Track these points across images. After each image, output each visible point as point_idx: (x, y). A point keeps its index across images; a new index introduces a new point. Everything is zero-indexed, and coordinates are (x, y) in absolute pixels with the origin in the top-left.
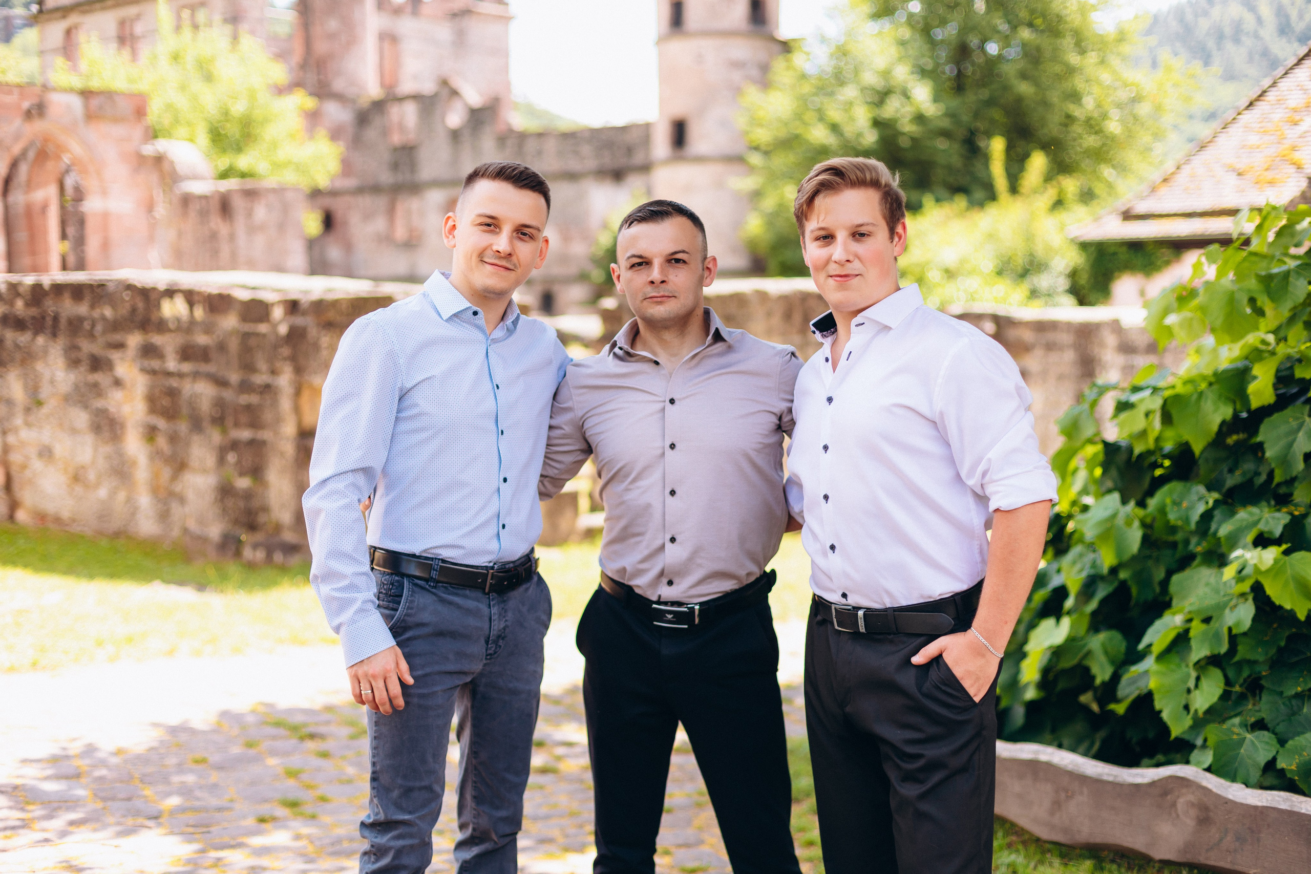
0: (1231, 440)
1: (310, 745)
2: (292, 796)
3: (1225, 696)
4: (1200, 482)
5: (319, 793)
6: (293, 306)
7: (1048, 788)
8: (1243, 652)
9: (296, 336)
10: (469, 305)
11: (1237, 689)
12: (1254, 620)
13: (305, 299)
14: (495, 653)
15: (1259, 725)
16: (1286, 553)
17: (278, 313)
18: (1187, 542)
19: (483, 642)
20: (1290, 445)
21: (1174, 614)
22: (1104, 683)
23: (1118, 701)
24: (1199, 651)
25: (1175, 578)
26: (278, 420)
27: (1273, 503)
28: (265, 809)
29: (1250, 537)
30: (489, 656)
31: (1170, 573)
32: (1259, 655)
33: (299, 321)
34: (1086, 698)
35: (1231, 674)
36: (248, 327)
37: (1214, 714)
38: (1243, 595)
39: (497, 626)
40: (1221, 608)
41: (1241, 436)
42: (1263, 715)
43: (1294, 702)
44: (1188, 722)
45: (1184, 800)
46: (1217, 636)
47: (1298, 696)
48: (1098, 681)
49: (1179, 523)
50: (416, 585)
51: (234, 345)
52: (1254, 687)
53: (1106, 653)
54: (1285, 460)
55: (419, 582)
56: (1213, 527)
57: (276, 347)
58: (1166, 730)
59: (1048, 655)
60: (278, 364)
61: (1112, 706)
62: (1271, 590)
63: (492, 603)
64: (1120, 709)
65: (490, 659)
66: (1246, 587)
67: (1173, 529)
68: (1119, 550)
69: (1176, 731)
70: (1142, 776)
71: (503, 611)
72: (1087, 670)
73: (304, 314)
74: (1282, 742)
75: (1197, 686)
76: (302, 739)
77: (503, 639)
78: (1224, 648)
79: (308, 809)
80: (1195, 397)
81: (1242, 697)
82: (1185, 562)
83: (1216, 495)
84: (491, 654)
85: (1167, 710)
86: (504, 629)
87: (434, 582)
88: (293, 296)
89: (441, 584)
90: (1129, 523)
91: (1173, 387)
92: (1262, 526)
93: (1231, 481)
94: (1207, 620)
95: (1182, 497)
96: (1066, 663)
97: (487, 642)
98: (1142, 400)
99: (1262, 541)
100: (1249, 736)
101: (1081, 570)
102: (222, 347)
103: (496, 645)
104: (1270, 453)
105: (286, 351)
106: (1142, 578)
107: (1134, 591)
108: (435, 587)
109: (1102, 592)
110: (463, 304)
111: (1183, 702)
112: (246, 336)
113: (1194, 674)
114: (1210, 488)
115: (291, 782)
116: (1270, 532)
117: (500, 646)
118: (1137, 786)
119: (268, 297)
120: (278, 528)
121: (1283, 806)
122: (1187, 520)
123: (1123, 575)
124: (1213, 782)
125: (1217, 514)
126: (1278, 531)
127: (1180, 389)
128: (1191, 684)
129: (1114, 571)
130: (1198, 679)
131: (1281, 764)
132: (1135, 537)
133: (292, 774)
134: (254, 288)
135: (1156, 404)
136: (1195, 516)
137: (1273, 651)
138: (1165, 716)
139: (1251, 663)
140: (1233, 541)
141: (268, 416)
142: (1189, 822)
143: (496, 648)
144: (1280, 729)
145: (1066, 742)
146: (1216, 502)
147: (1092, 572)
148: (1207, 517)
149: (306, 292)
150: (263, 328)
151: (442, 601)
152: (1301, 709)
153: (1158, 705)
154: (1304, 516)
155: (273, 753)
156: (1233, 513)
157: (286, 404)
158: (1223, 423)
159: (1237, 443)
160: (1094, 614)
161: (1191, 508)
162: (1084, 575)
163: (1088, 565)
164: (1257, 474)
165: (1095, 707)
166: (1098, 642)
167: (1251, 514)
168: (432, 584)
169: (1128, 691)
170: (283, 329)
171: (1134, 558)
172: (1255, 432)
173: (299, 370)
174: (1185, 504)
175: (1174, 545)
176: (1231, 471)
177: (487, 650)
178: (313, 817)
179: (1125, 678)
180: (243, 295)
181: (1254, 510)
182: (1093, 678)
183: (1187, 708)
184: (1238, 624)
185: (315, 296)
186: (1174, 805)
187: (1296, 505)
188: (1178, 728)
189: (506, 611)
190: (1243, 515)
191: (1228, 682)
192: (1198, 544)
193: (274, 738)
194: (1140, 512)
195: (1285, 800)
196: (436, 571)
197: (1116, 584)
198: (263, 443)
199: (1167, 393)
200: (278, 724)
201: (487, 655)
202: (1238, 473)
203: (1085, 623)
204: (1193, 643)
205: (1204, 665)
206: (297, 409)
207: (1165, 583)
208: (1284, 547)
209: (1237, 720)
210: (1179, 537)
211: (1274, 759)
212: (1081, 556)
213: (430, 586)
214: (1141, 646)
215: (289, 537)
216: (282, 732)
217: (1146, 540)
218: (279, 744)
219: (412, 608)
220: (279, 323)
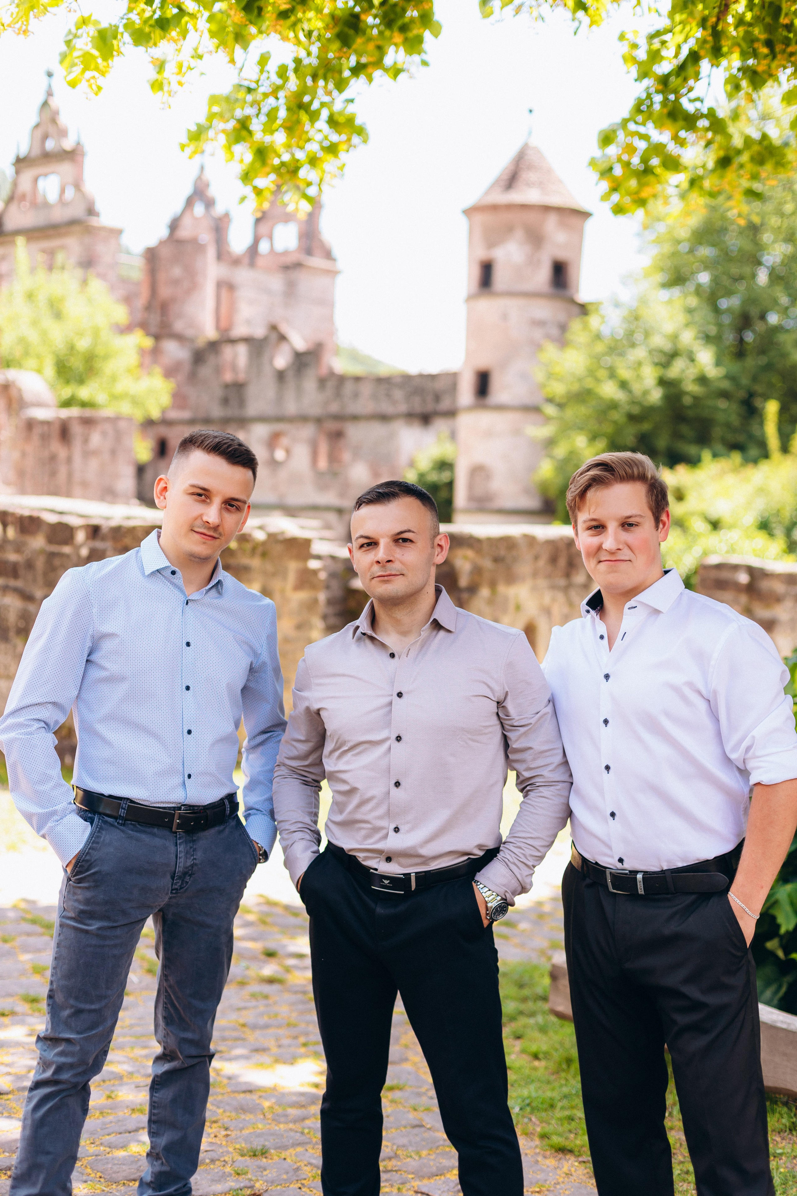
2: (34, 992)
6: (94, 531)
10: (167, 564)
13: (106, 525)
14: (181, 888)
17: (80, 536)
19: (169, 877)
22: (787, 932)
30: (175, 891)
33: (98, 544)
34: (771, 946)
36: (54, 548)
39: (182, 864)
48: (783, 930)
50: (106, 822)
51: (40, 563)
53: (791, 902)
55: (109, 820)
63: (178, 842)
65: (176, 893)
71: (192, 850)
72: (773, 918)
73: (103, 539)
77: (190, 875)
84: (177, 889)
86: (192, 866)
87: (122, 820)
88: (95, 522)
89: (130, 822)
97: (173, 878)
102: (30, 565)
103: (183, 881)
108: (121, 824)
110: (163, 562)
112: (52, 555)
115: (36, 978)
117: (187, 883)
119: (73, 521)
134: (61, 513)
143: (182, 883)
149: (108, 519)
150: (67, 550)
151: (130, 837)
155: (26, 949)
165: (780, 954)
166: (783, 894)
168: (120, 822)
170: (84, 552)
177: (172, 885)
180: (52, 519)
182: (778, 927)
185: (114, 523)
189: (195, 850)
193: (29, 934)
196: (124, 809)
200: (34, 922)
201: (172, 890)
213: (118, 823)
219: (98, 843)
220: (81, 546)
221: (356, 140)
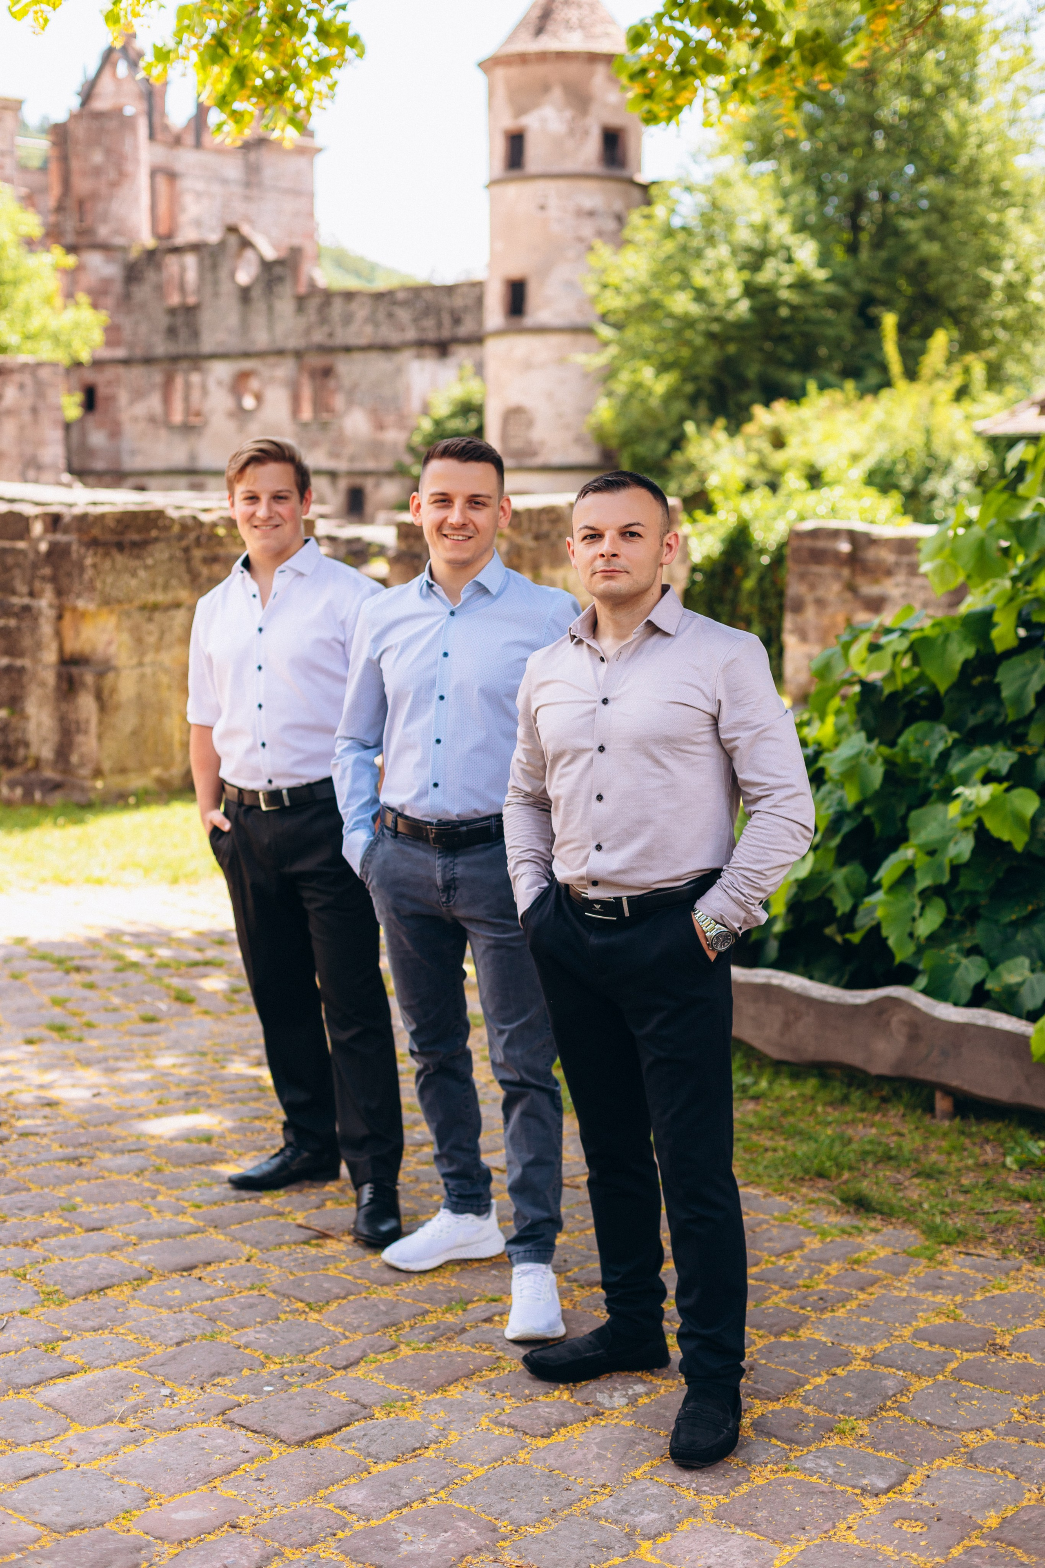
0: (977, 681)
1: (76, 977)
2: (59, 1021)
3: (947, 924)
4: (944, 722)
5: (84, 1019)
6: (54, 521)
7: (778, 1010)
8: (964, 882)
9: (57, 553)
11: (958, 917)
12: (974, 852)
13: (68, 513)
15: (973, 951)
16: (1007, 790)
17: (37, 528)
18: (927, 780)
20: (1024, 686)
21: (907, 848)
22: (844, 915)
23: (853, 930)
24: (923, 882)
25: (914, 814)
26: (39, 646)
27: (1009, 742)
28: (33, 1033)
29: (978, 774)
31: (910, 809)
32: (980, 886)
33: (60, 537)
34: (829, 931)
35: (954, 904)
36: (7, 544)
37: (934, 939)
38: (966, 829)
40: (945, 842)
41: (986, 678)
42: (977, 941)
43: (1009, 930)
44: (911, 948)
45: (897, 1020)
46: (940, 868)
47: (1013, 924)
48: (839, 913)
49: (920, 760)
52: (973, 916)
53: (848, 886)
54: (1018, 700)
56: (950, 764)
57: (35, 566)
58: (890, 955)
59: (794, 890)
60: (37, 585)
61: (848, 936)
62: (989, 824)
64: (856, 938)
66: (970, 821)
67: (916, 767)
68: (863, 787)
69: (900, 957)
70: (861, 997)
72: (830, 902)
73: (66, 531)
74: (993, 965)
75: (921, 915)
76: (67, 972)
78: (946, 879)
79: (75, 1033)
80: (941, 639)
81: (962, 926)
82: (923, 800)
83: (956, 735)
85: (892, 937)
88: (54, 510)
90: (872, 761)
91: (922, 630)
92: (992, 765)
93: (973, 721)
94: (932, 853)
95: (926, 735)
96: (810, 897)
98: (890, 643)
99: (987, 780)
100: (965, 961)
101: (828, 808)
104: (1005, 693)
105: (47, 571)
106: (884, 814)
107: (877, 827)
109: (847, 826)
111: (908, 930)
113: (919, 904)
114: (951, 728)
115: (57, 1010)
116: (998, 771)
118: (856, 1007)
119: (28, 510)
120: (38, 763)
121: (981, 1022)
122: (927, 758)
123: (867, 811)
124: (922, 1002)
125: (955, 753)
126: (1004, 770)
127: (929, 632)
128: (916, 912)
129: (859, 807)
130: (923, 908)
131: (989, 986)
132: (877, 774)
133: (57, 1002)
134: (12, 501)
135: (904, 644)
136: (935, 755)
137: (992, 883)
138: (891, 942)
139: (974, 894)
140: (964, 779)
141: (27, 642)
142: (901, 1039)
144: (994, 954)
145: (816, 974)
146: (956, 742)
147: (838, 808)
148: (945, 756)
149: (71, 506)
150: (21, 545)
152: (1015, 935)
153: (885, 932)
154: (1037, 755)
155: (40, 985)
156: (969, 751)
157: (46, 629)
158: (966, 663)
159: (982, 684)
160: (840, 848)
161: (933, 746)
162: (831, 811)
163: (835, 803)
164: (997, 714)
165: (838, 938)
166: (839, 876)
167: (984, 753)
169: (863, 922)
170: (43, 547)
171: (877, 793)
172: (994, 673)
173: (60, 593)
174: (927, 743)
175: (915, 782)
176: (974, 711)
178: (80, 1040)
179: (861, 909)
180: (1, 508)
181: (987, 749)
182: (835, 910)
183: (911, 935)
184: (958, 856)
185: (77, 511)
186: (888, 1023)
187: (1031, 745)
188: (902, 954)
190: (976, 754)
191: (950, 911)
192: (937, 782)
193: (40, 970)
194: (885, 750)
195: (983, 1016)
197: (860, 820)
198: (22, 670)
199: (914, 636)
200: (43, 958)
202: (980, 714)
203: (831, 858)
204: (918, 875)
205: (926, 895)
206: (58, 634)
207: (905, 818)
208: (1005, 785)
209: (954, 947)
210: (922, 774)
211: (983, 982)
212: (830, 793)
214: (875, 879)
215: (49, 774)
216: (48, 964)
217: (888, 776)
218: (44, 976)
220: (39, 539)
221: (350, 53)
